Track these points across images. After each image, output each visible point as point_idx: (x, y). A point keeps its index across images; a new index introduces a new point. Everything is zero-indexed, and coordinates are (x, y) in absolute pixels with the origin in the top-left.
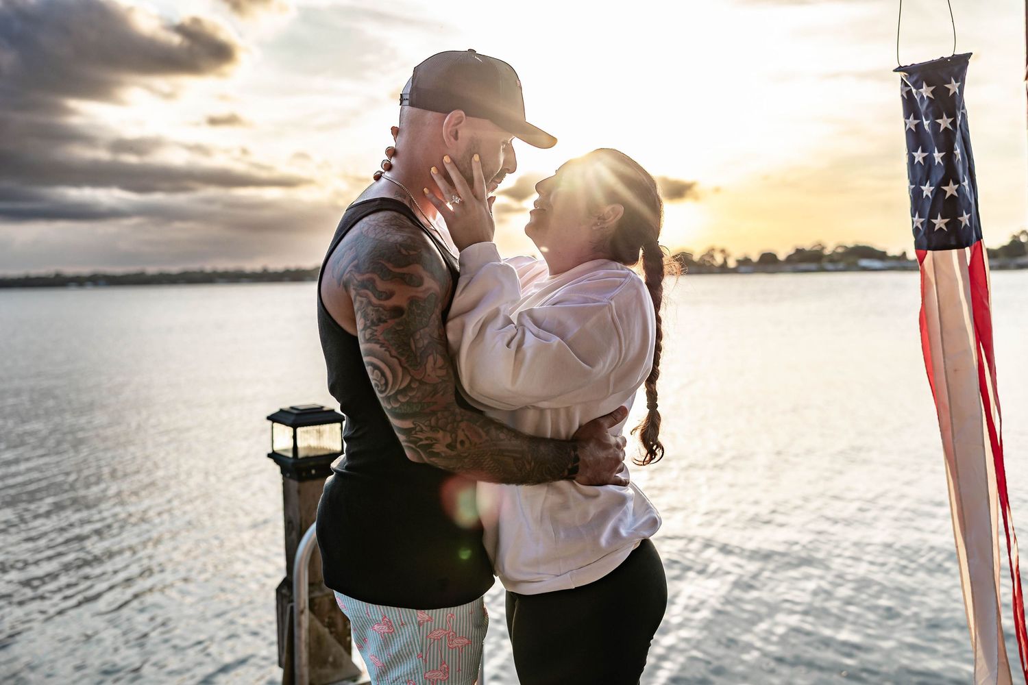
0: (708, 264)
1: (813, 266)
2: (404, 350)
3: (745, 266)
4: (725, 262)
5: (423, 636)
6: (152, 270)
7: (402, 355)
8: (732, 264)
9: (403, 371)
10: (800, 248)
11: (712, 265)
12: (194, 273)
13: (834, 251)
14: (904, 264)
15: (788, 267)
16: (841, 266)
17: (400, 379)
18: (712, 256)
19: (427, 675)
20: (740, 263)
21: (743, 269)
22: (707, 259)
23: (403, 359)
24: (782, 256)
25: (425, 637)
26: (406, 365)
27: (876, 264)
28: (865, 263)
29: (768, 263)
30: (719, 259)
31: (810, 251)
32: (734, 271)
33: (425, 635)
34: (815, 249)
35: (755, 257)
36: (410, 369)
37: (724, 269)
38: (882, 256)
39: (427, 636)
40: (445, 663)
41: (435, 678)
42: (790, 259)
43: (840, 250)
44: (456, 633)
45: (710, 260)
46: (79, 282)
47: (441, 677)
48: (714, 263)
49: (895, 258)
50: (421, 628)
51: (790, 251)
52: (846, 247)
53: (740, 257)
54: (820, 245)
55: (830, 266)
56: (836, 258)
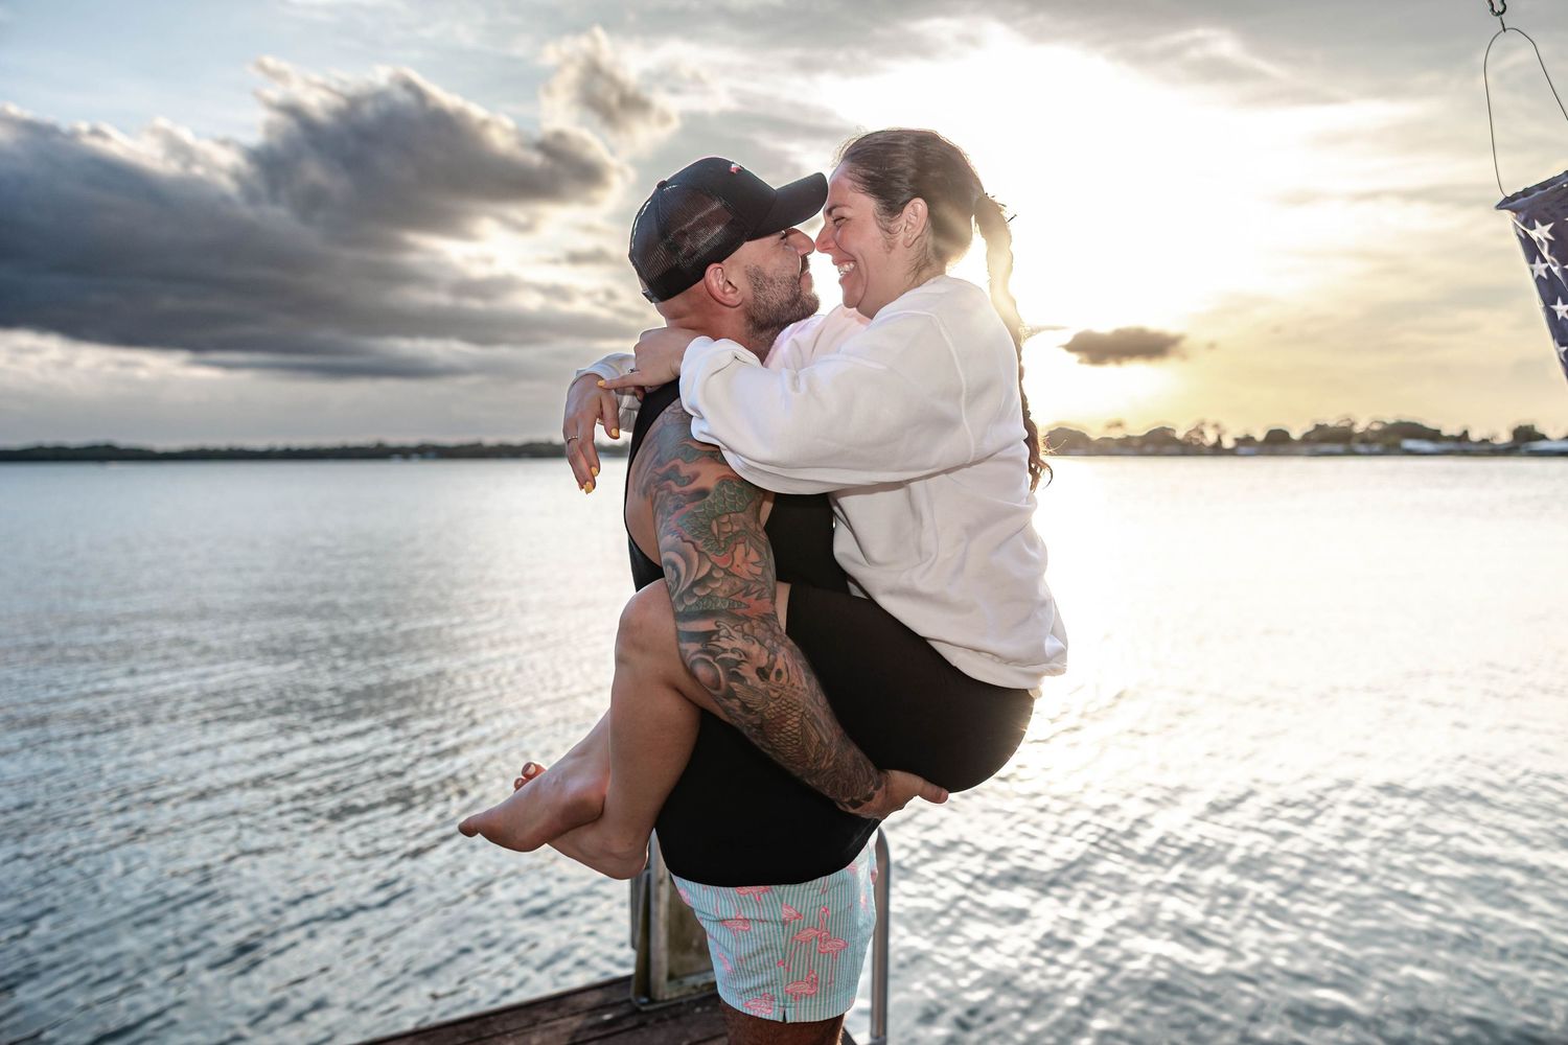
0: (1195, 443)
1: (1339, 448)
2: (700, 532)
3: (1246, 446)
4: (1219, 440)
5: (788, 937)
6: (490, 440)
7: (699, 538)
8: (1228, 443)
9: (699, 556)
10: (1321, 423)
11: (1202, 444)
12: (541, 444)
13: (1368, 429)
14: (1465, 446)
15: (1305, 449)
16: (1377, 448)
17: (696, 567)
18: (1202, 433)
19: (789, 988)
20: (1241, 442)
21: (1243, 449)
22: (1195, 436)
23: (699, 542)
24: (1296, 434)
25: (790, 940)
26: (704, 550)
27: (1427, 446)
28: (1409, 444)
29: (1277, 443)
30: (1210, 438)
31: (1335, 427)
32: (1231, 453)
33: (790, 936)
34: (1341, 425)
35: (1260, 436)
36: (709, 554)
37: (1217, 450)
38: (1434, 436)
39: (793, 938)
40: (813, 972)
41: (799, 992)
42: (1306, 439)
43: (1376, 427)
44: (830, 933)
45: (1199, 437)
46: (405, 453)
47: (806, 991)
48: (1204, 441)
49: (1452, 438)
50: (786, 927)
51: (1309, 427)
52: (1384, 423)
53: (1240, 435)
54: (1349, 419)
55: (1362, 448)
56: (1370, 436)
